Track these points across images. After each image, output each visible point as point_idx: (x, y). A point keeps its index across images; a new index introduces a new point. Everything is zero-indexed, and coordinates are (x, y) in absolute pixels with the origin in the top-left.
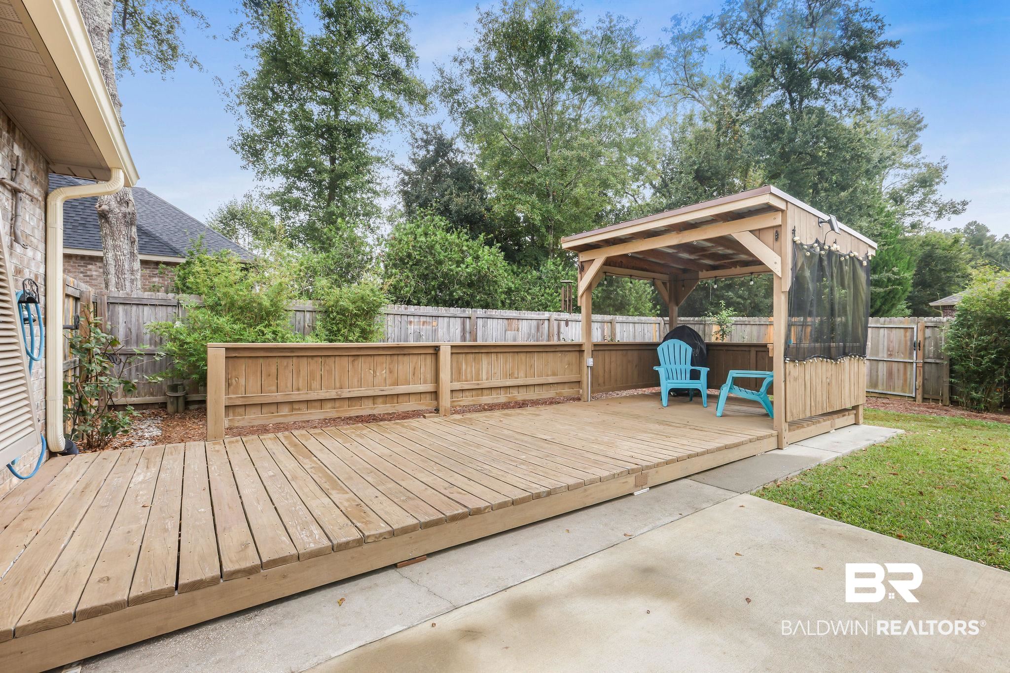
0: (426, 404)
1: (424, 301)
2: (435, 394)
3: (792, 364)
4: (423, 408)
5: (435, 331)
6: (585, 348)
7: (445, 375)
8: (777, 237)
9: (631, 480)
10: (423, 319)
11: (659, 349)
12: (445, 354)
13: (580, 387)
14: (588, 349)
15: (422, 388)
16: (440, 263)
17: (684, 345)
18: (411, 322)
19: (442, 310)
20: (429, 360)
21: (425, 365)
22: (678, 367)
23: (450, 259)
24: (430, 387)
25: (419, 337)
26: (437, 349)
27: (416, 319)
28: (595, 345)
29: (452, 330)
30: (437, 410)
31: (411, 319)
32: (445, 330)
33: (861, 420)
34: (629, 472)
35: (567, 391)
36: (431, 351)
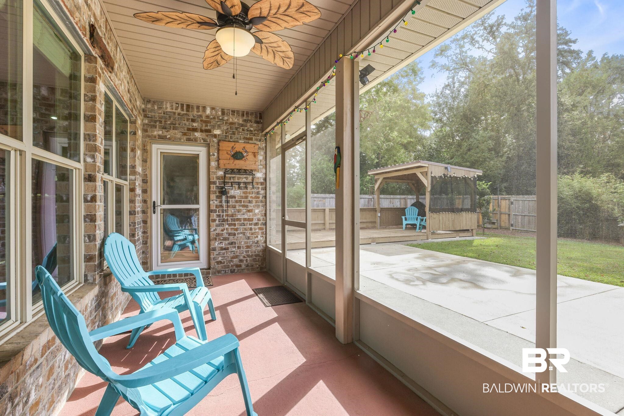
0: (321, 227)
1: (320, 191)
2: (324, 224)
3: (432, 214)
4: (321, 228)
5: (324, 204)
6: (377, 210)
7: (327, 218)
8: (427, 174)
9: (370, 240)
10: (319, 199)
11: (406, 210)
12: (327, 211)
13: (376, 224)
14: (378, 210)
15: (320, 222)
16: (326, 176)
17: (415, 209)
18: (315, 200)
19: (327, 195)
20: (322, 213)
21: (321, 215)
22: (412, 216)
23: (330, 174)
24: (322, 222)
25: (318, 206)
26: (325, 210)
27: (317, 199)
28: (381, 209)
29: (331, 203)
30: (324, 229)
31: (315, 199)
32: (328, 203)
33: (474, 235)
34: (370, 238)
35: (370, 225)
36: (323, 210)
